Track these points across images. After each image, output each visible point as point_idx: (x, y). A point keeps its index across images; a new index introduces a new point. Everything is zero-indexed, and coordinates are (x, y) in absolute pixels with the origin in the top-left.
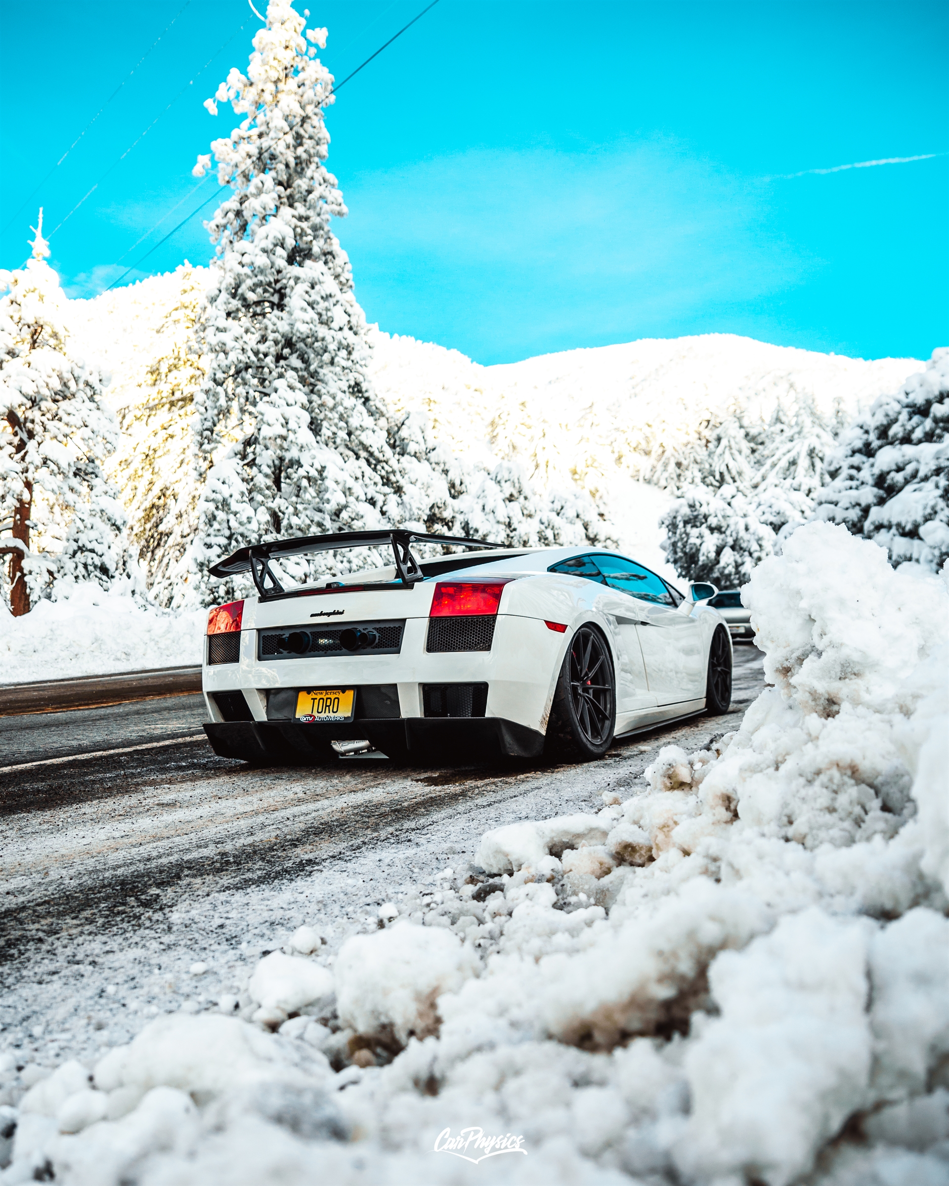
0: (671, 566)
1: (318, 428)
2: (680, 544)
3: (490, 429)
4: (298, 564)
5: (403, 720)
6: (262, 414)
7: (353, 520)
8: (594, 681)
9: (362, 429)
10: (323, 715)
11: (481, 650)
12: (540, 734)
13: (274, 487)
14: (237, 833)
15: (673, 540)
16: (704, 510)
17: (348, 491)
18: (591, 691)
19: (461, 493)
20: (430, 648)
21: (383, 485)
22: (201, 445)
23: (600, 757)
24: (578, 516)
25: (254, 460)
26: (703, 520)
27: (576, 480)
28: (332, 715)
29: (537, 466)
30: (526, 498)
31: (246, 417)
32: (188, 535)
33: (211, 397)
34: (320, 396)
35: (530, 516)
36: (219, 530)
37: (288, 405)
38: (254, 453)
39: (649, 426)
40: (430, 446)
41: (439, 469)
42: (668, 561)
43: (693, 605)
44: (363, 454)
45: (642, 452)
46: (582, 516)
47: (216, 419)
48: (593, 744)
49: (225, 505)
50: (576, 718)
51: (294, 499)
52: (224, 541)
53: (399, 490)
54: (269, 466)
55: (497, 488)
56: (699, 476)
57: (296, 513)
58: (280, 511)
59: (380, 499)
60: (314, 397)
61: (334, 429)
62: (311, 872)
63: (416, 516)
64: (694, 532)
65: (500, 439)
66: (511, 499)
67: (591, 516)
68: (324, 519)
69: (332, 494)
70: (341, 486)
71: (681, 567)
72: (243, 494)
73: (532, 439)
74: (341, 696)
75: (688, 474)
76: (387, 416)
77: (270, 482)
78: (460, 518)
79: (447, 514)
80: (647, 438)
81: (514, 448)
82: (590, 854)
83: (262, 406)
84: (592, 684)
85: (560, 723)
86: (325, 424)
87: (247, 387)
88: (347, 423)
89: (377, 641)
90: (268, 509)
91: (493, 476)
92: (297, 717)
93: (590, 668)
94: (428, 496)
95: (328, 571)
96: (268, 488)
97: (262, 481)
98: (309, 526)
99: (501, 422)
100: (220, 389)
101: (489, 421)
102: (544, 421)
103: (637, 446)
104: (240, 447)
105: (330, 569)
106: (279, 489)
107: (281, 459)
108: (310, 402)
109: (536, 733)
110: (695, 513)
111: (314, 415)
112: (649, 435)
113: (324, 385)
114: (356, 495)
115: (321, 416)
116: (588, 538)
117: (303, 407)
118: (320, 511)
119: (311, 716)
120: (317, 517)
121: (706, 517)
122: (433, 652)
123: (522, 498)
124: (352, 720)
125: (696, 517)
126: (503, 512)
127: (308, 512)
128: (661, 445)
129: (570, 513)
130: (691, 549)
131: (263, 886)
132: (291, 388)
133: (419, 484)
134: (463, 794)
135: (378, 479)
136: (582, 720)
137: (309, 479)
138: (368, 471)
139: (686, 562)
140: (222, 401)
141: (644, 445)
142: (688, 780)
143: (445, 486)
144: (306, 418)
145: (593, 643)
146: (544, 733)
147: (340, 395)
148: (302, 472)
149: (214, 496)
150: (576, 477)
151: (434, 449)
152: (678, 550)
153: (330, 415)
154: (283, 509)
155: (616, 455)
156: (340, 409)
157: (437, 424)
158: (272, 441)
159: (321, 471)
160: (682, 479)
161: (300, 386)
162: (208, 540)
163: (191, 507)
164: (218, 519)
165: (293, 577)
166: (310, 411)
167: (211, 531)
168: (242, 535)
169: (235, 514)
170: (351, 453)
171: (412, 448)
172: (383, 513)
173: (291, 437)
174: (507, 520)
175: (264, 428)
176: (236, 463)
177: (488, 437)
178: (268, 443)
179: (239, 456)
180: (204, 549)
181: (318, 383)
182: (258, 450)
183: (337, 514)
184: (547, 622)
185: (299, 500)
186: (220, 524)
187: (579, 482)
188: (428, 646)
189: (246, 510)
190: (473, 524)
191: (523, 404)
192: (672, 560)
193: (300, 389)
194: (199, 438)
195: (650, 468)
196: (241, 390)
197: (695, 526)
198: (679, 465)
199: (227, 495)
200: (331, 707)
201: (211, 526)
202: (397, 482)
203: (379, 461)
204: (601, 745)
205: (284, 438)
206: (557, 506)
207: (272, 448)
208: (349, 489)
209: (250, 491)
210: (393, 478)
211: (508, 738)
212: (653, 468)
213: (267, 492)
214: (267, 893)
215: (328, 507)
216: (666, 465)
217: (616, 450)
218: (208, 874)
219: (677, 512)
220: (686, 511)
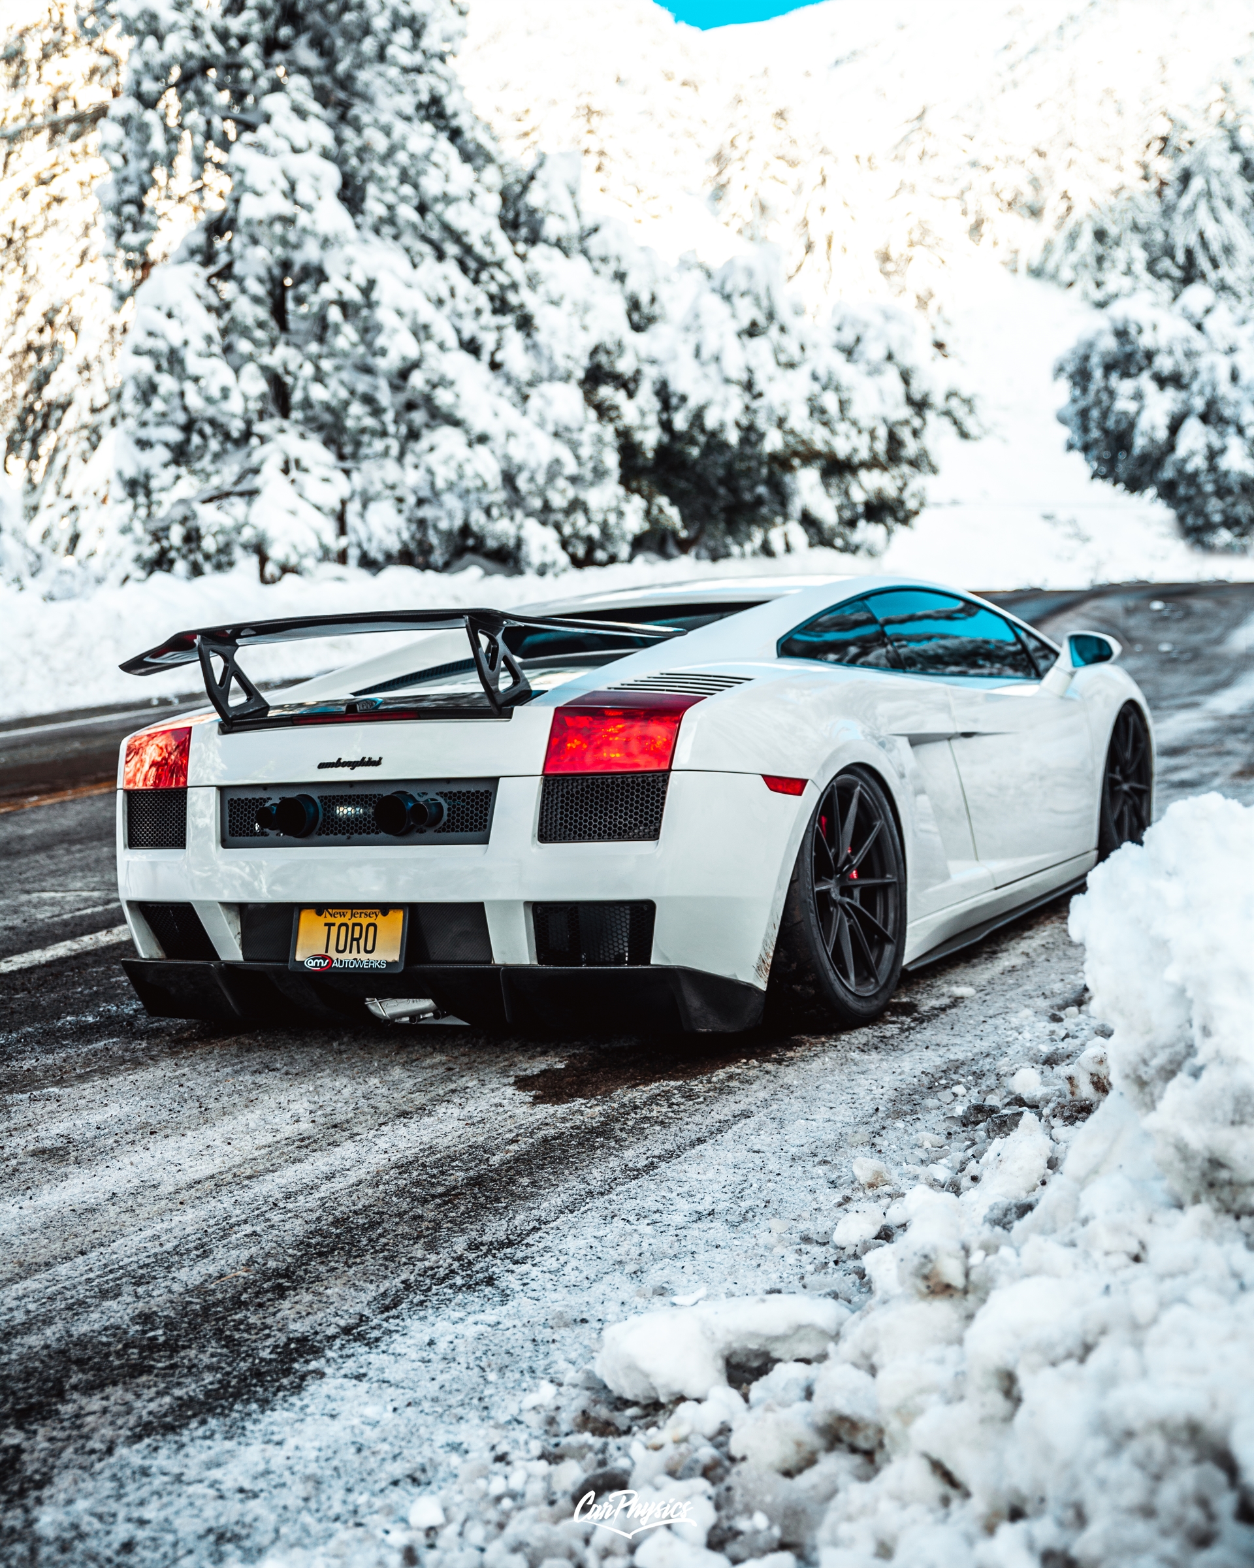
0: (1077, 457)
1: (358, 195)
2: (1095, 414)
3: (714, 170)
4: (326, 480)
5: (497, 969)
6: (242, 171)
7: (434, 386)
8: (865, 870)
9: (447, 199)
10: (347, 957)
11: (640, 838)
12: (757, 990)
13: (273, 324)
14: (176, 1251)
15: (1082, 404)
16: (1146, 341)
17: (422, 332)
18: (856, 893)
19: (651, 320)
20: (545, 836)
21: (495, 312)
22: (119, 233)
23: (872, 1019)
24: (890, 357)
25: (229, 266)
26: (1144, 362)
27: (887, 274)
28: (363, 956)
29: (809, 247)
30: (782, 329)
31: (210, 174)
32: (106, 406)
33: (134, 134)
34: (359, 129)
35: (791, 365)
36: (164, 415)
37: (295, 150)
38: (229, 249)
39: (1041, 154)
40: (589, 223)
41: (608, 270)
42: (1070, 447)
43: (1072, 675)
44: (452, 249)
45: (1026, 212)
46: (898, 357)
47: (146, 179)
48: (860, 998)
49: (173, 361)
50: (824, 954)
51: (314, 348)
52: (175, 436)
53: (525, 323)
54: (260, 280)
55: (722, 308)
56: (1141, 258)
57: (319, 377)
58: (288, 373)
59: (488, 341)
60: (348, 133)
61: (390, 198)
62: (303, 1378)
63: (561, 371)
64: (1124, 387)
65: (732, 191)
66: (753, 331)
67: (919, 356)
68: (376, 388)
69: (390, 337)
70: (407, 322)
71: (1099, 459)
72: (209, 339)
73: (799, 190)
74: (380, 920)
75: (1119, 254)
76: (501, 160)
77: (263, 313)
78: (651, 374)
79: (625, 366)
80: (1035, 183)
81: (763, 208)
82: (778, 1425)
83: (240, 154)
84: (860, 876)
85: (794, 966)
86: (372, 190)
87: (207, 110)
88: (416, 186)
89: (445, 818)
90: (266, 370)
91: (716, 283)
92: (299, 958)
93: (856, 848)
94: (585, 328)
95: (388, 492)
96: (261, 325)
97: (247, 311)
98: (346, 404)
99: (735, 154)
100: (150, 116)
101: (713, 152)
102: (824, 151)
103: (1015, 200)
104: (200, 239)
105: (393, 487)
106: (283, 326)
107: (286, 265)
108: (339, 141)
109: (749, 988)
110: (1128, 348)
111: (347, 168)
112: (1039, 173)
113: (367, 106)
114: (438, 339)
115: (364, 171)
116: (910, 400)
117: (325, 154)
118: (367, 370)
119: (324, 958)
120: (363, 384)
121: (1150, 356)
122: (551, 841)
123: (774, 331)
124: (401, 968)
125: (1129, 357)
126: (735, 361)
127: (345, 375)
128: (1065, 196)
129: (873, 351)
130: (1118, 422)
131: (213, 1423)
132: (301, 113)
133: (567, 305)
134: (603, 1130)
135: (484, 302)
136: (838, 957)
137: (344, 306)
138: (463, 283)
139: (1108, 448)
140: (158, 143)
141: (1028, 196)
142: (958, 1281)
143: (621, 306)
144: (332, 176)
145: (861, 799)
146: (763, 986)
147: (400, 128)
148: (327, 291)
149: (149, 343)
150: (890, 267)
151: (596, 230)
152: (1092, 425)
153: (380, 171)
154: (292, 367)
155: (971, 219)
156: (402, 157)
157: (605, 161)
158: (265, 228)
159: (368, 288)
160: (1107, 265)
161: (314, 107)
162: (144, 434)
163: (107, 348)
164: (162, 390)
165: (319, 508)
166: (340, 160)
167: (149, 415)
168: (212, 422)
169: (196, 380)
170: (426, 249)
171: (552, 228)
172: (495, 366)
173: (303, 219)
174: (744, 377)
175: (247, 200)
176: (194, 274)
177: (709, 189)
178: (259, 232)
179: (198, 258)
180: (135, 450)
181: (356, 101)
182: (237, 246)
183: (404, 374)
184: (767, 778)
185: (325, 350)
186: (166, 400)
187: (895, 279)
188: (540, 830)
189: (217, 372)
190: (678, 386)
191: (780, 115)
192: (1079, 444)
193: (318, 117)
194: (112, 219)
195: (1040, 245)
196: (194, 118)
197: (1126, 374)
198: (1100, 235)
199: (177, 342)
200: (362, 942)
201: (148, 404)
202: (522, 306)
203: (483, 264)
204: (875, 996)
205: (289, 221)
206: (848, 337)
207: (265, 240)
208: (426, 327)
209: (224, 332)
210: (513, 298)
211: (694, 1001)
212: (1048, 248)
213: (259, 334)
214: (220, 1445)
215: (382, 363)
216: (1073, 237)
217: (971, 208)
218: (115, 1384)
219: (1091, 345)
220: (1109, 343)
